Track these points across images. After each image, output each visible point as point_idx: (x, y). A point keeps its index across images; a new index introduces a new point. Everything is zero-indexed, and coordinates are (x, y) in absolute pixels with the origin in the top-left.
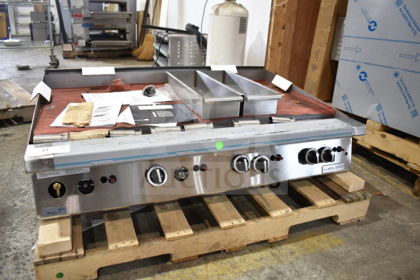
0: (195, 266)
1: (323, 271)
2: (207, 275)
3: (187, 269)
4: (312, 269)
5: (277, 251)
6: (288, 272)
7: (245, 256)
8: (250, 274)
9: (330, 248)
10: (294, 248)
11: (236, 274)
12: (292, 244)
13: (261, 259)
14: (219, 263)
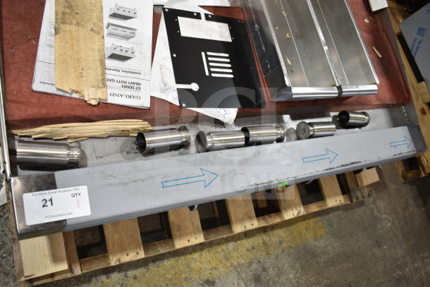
0: (190, 253)
1: (299, 271)
2: (201, 269)
3: (182, 258)
4: (291, 268)
5: (268, 239)
6: (271, 269)
7: (239, 242)
8: (239, 269)
9: (312, 240)
10: (284, 235)
11: (227, 267)
12: (284, 229)
13: (253, 248)
14: (213, 251)
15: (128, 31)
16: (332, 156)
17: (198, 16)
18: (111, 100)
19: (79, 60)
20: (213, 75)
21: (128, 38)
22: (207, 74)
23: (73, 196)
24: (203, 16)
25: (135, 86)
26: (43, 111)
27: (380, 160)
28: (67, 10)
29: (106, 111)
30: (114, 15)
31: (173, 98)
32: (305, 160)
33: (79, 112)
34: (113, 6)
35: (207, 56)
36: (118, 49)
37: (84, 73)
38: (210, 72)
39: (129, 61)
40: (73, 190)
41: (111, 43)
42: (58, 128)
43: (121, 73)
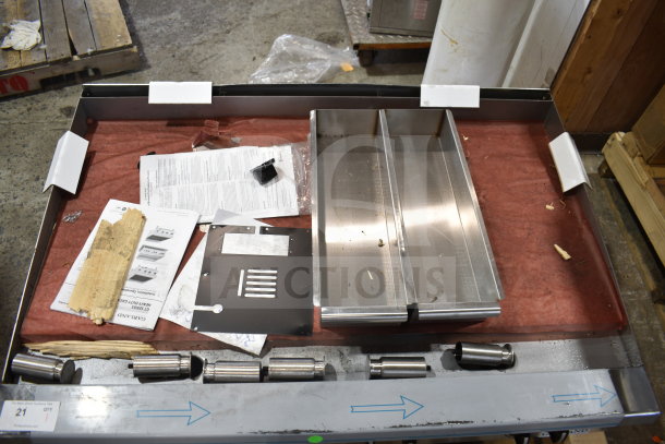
15: (159, 252)
16: (409, 407)
17: (250, 230)
18: (117, 320)
19: (97, 282)
20: (246, 295)
21: (155, 259)
22: (239, 294)
23: (45, 410)
24: (258, 230)
25: (144, 307)
26: (51, 328)
27: (522, 422)
28: (106, 237)
29: (108, 331)
30: (152, 238)
31: (185, 320)
32: (356, 409)
33: (82, 331)
34: (154, 228)
35: (246, 274)
36: (143, 270)
37: (98, 294)
38: (244, 292)
39: (148, 282)
40: (46, 404)
41: (138, 265)
42: (61, 344)
43: (137, 294)
